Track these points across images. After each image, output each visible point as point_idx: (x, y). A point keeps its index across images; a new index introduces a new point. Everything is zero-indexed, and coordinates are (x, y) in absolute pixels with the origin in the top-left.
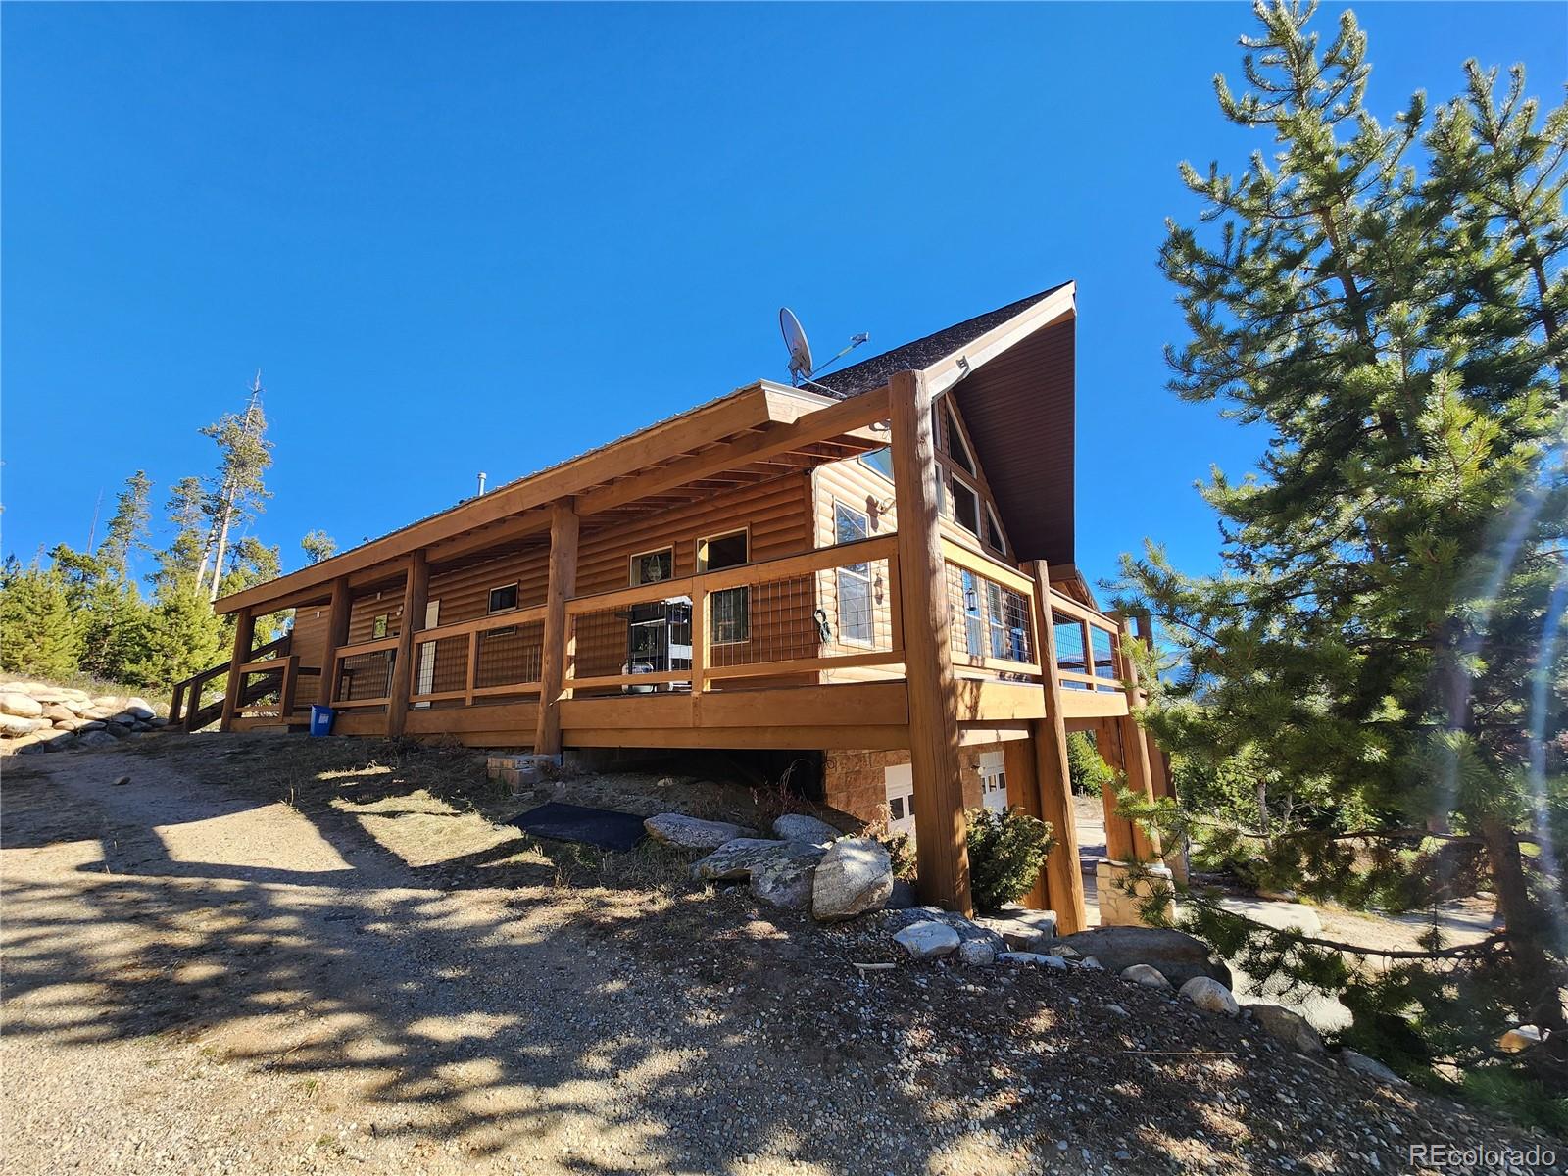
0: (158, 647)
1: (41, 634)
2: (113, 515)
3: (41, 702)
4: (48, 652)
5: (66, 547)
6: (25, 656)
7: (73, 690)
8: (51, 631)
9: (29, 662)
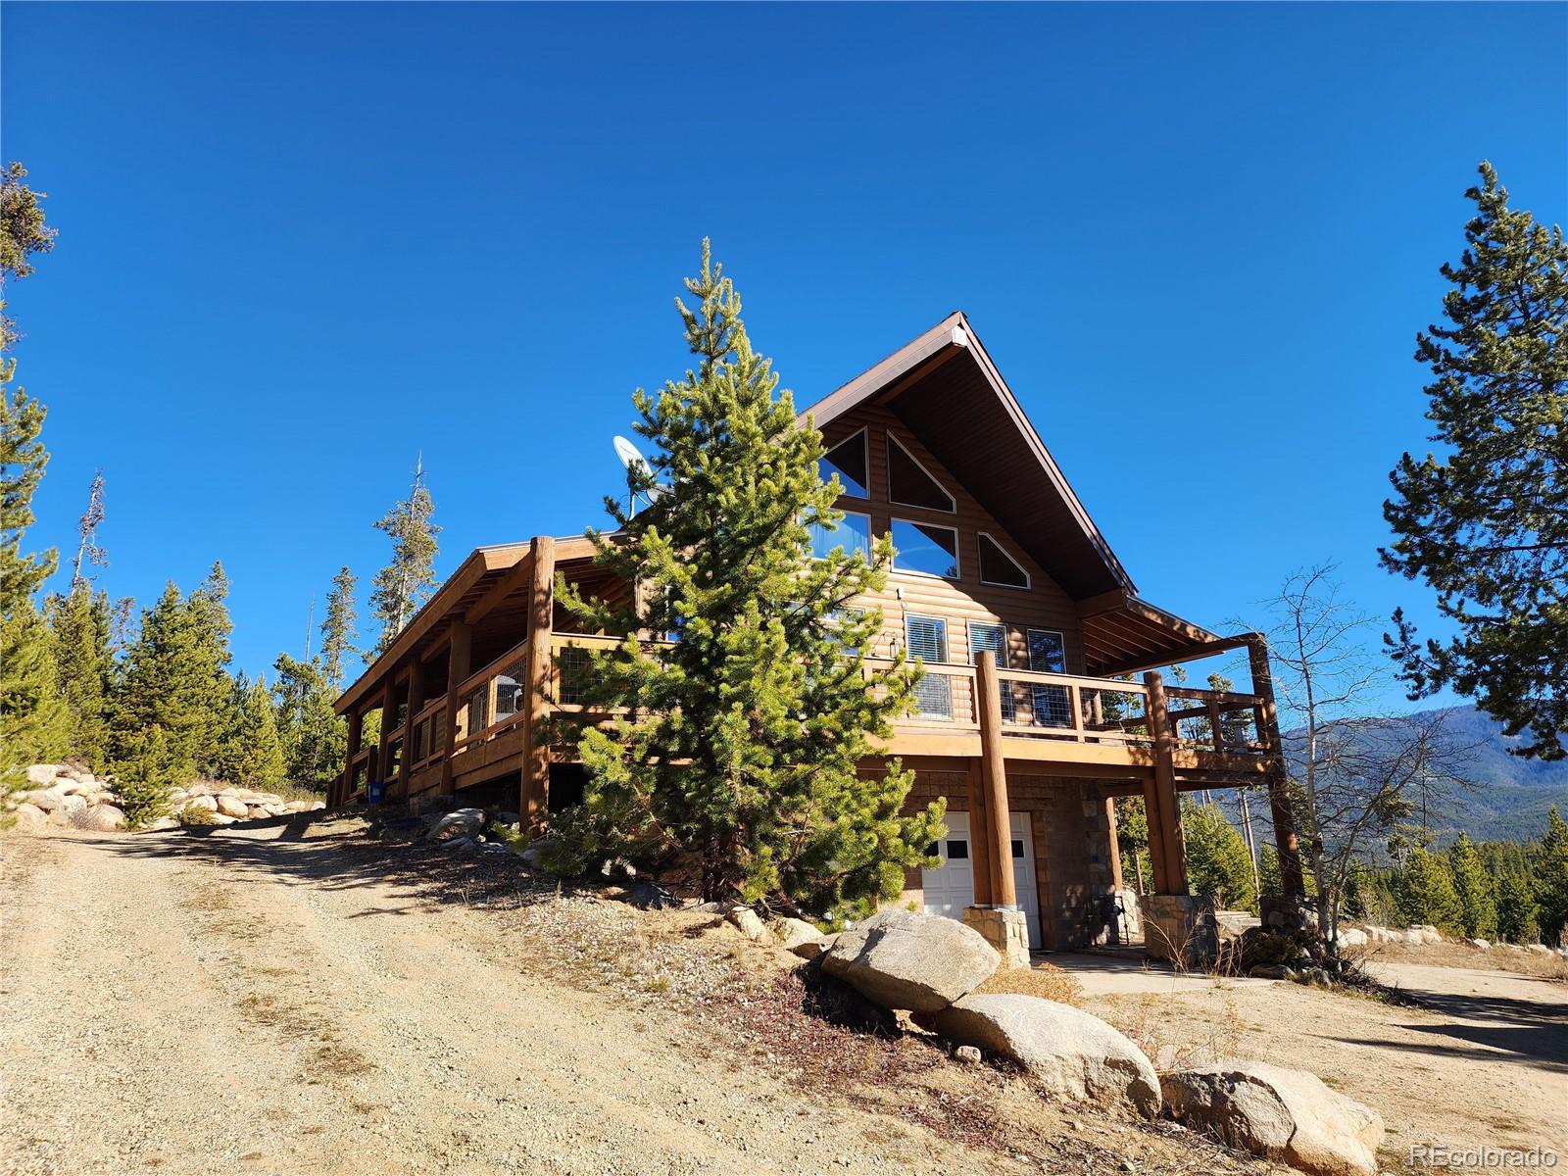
0: (341, 754)
1: (254, 746)
2: (325, 617)
3: (247, 805)
4: (260, 763)
5: (289, 658)
6: (244, 767)
7: (271, 795)
8: (261, 743)
9: (247, 773)
